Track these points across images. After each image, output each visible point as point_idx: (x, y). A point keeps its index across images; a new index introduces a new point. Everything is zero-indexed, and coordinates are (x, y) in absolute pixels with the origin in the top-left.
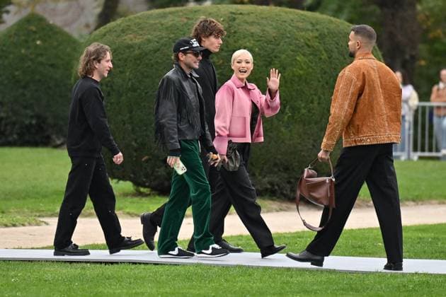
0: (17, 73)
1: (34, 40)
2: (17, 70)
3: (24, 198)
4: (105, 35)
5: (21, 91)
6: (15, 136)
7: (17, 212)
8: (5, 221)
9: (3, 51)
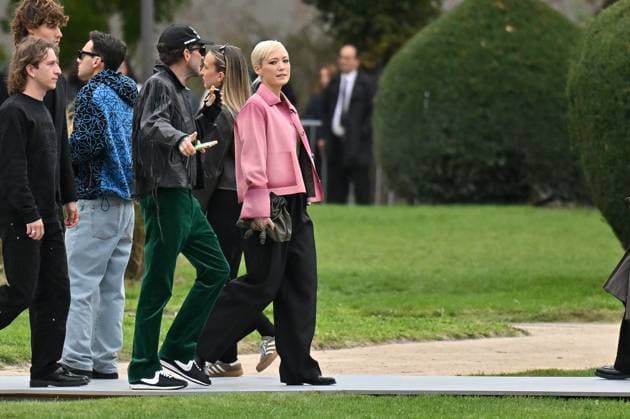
0: (473, 81)
1: (502, 25)
2: (473, 75)
3: (487, 291)
4: (621, 15)
5: (480, 110)
6: (472, 187)
7: (475, 314)
8: (455, 329)
9: (449, 44)
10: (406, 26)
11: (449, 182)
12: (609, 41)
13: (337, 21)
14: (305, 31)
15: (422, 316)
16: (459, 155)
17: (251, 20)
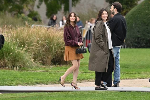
0: (144, 20)
2: (145, 19)
3: (147, 68)
5: (146, 27)
6: (144, 44)
7: (144, 73)
8: (140, 76)
9: (139, 11)
10: (129, 7)
11: (138, 43)
15: (132, 74)
16: (141, 37)
17: (94, 6)
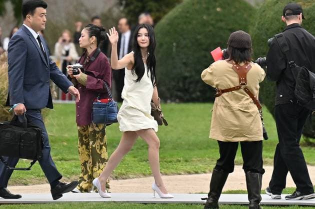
0: (199, 37)
1: (215, 8)
2: (199, 34)
3: (206, 148)
5: (203, 53)
6: (198, 94)
7: (199, 161)
8: (188, 168)
9: (187, 17)
10: (164, 8)
11: (186, 91)
12: (270, 16)
13: (127, 5)
14: (110, 10)
15: (170, 162)
16: (191, 77)
17: (82, 5)
